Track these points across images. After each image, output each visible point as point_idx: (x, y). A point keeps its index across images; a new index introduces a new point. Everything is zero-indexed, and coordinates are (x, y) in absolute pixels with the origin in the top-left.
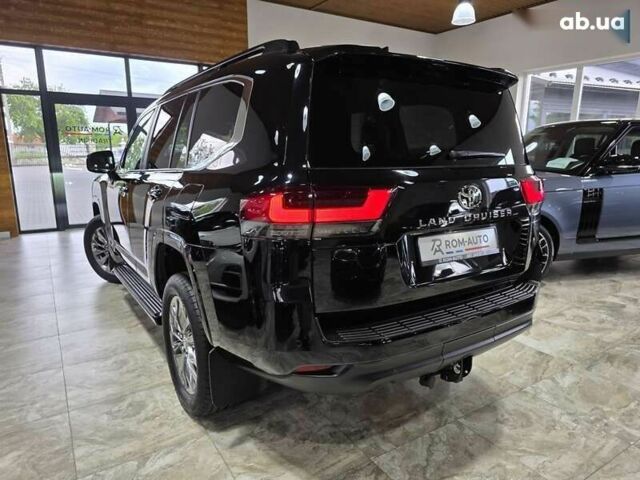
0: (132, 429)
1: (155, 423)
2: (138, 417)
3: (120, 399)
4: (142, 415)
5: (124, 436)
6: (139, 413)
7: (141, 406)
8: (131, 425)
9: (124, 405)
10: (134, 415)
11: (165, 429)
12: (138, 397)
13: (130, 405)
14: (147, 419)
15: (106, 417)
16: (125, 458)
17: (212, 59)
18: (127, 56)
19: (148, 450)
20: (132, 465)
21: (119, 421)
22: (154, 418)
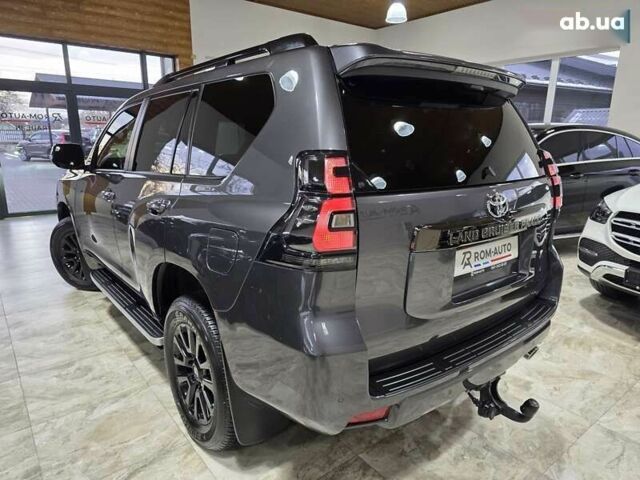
0: (80, 387)
1: (104, 380)
2: (86, 377)
3: (70, 364)
4: (90, 376)
5: (73, 393)
6: (86, 375)
7: (89, 369)
8: (80, 384)
9: (74, 367)
10: (82, 377)
11: (111, 386)
12: (85, 363)
13: (79, 369)
14: (94, 379)
15: (55, 380)
16: (75, 409)
17: (154, 47)
18: (65, 43)
19: (95, 402)
20: (82, 413)
21: (69, 381)
22: (100, 378)
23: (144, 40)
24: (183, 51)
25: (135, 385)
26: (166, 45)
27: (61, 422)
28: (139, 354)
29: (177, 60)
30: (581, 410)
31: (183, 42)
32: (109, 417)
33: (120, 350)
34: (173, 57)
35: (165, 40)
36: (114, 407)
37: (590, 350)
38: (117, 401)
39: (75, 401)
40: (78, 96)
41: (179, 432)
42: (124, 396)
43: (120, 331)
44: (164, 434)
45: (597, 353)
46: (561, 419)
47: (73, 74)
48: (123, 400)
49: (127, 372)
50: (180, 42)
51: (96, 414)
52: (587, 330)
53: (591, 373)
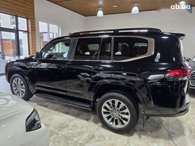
24: (32, 17)
31: (32, 14)
34: (27, 19)
35: (26, 12)
50: (31, 13)
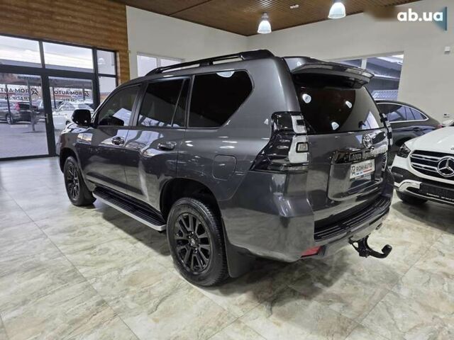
0: (108, 259)
1: (120, 255)
2: (108, 254)
3: (93, 248)
4: (110, 253)
5: (104, 262)
7: (107, 250)
8: (105, 257)
9: (97, 250)
10: (105, 254)
11: (126, 258)
12: (103, 246)
13: (100, 250)
14: (113, 255)
15: (89, 256)
16: (110, 270)
17: (103, 44)
18: (41, 40)
19: (121, 267)
20: (115, 273)
21: (98, 256)
22: (117, 253)
23: (96, 40)
24: (122, 48)
25: (142, 257)
26: (110, 43)
27: (105, 277)
28: (135, 240)
29: (118, 54)
30: (404, 260)
31: (122, 42)
32: (134, 273)
33: (122, 239)
34: (115, 52)
35: (110, 40)
36: (134, 268)
37: (403, 231)
38: (134, 265)
39: (108, 266)
40: (49, 77)
41: (179, 279)
42: (137, 262)
43: (117, 228)
44: (171, 280)
45: (407, 232)
46: (394, 265)
47: (46, 63)
48: (137, 265)
49: (133, 250)
50: (120, 41)
51: (124, 272)
52: (399, 220)
53: (405, 242)
